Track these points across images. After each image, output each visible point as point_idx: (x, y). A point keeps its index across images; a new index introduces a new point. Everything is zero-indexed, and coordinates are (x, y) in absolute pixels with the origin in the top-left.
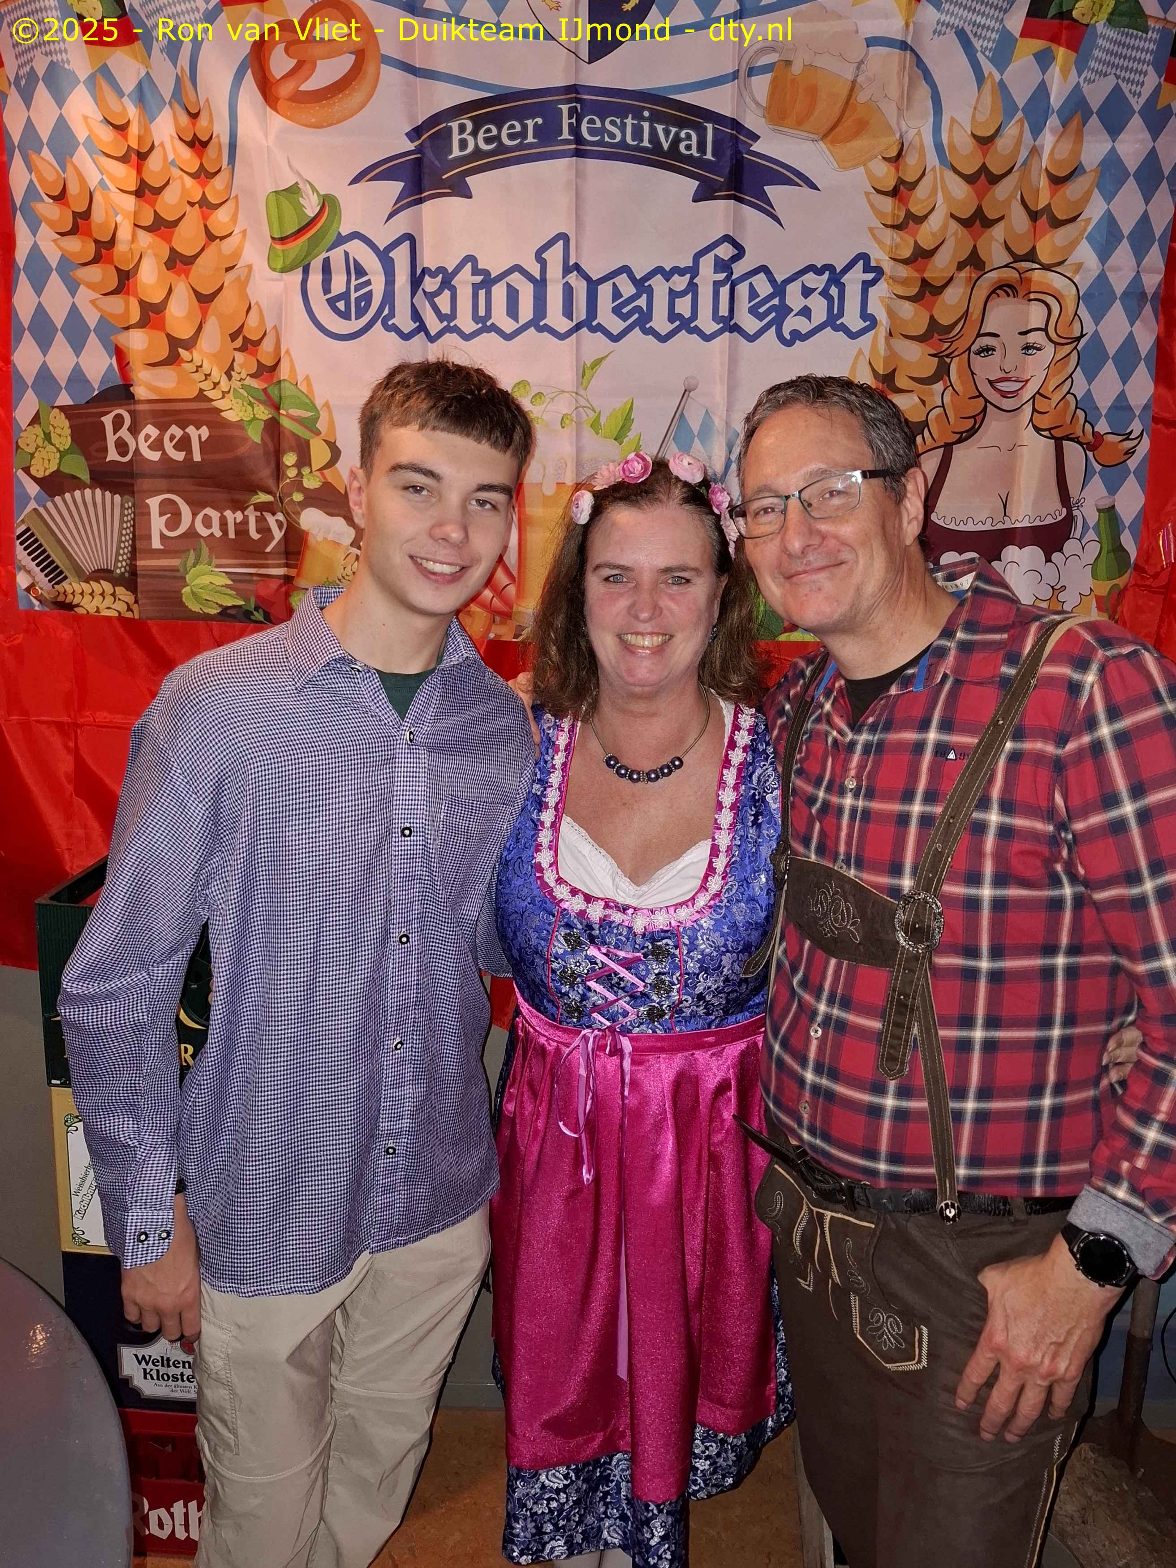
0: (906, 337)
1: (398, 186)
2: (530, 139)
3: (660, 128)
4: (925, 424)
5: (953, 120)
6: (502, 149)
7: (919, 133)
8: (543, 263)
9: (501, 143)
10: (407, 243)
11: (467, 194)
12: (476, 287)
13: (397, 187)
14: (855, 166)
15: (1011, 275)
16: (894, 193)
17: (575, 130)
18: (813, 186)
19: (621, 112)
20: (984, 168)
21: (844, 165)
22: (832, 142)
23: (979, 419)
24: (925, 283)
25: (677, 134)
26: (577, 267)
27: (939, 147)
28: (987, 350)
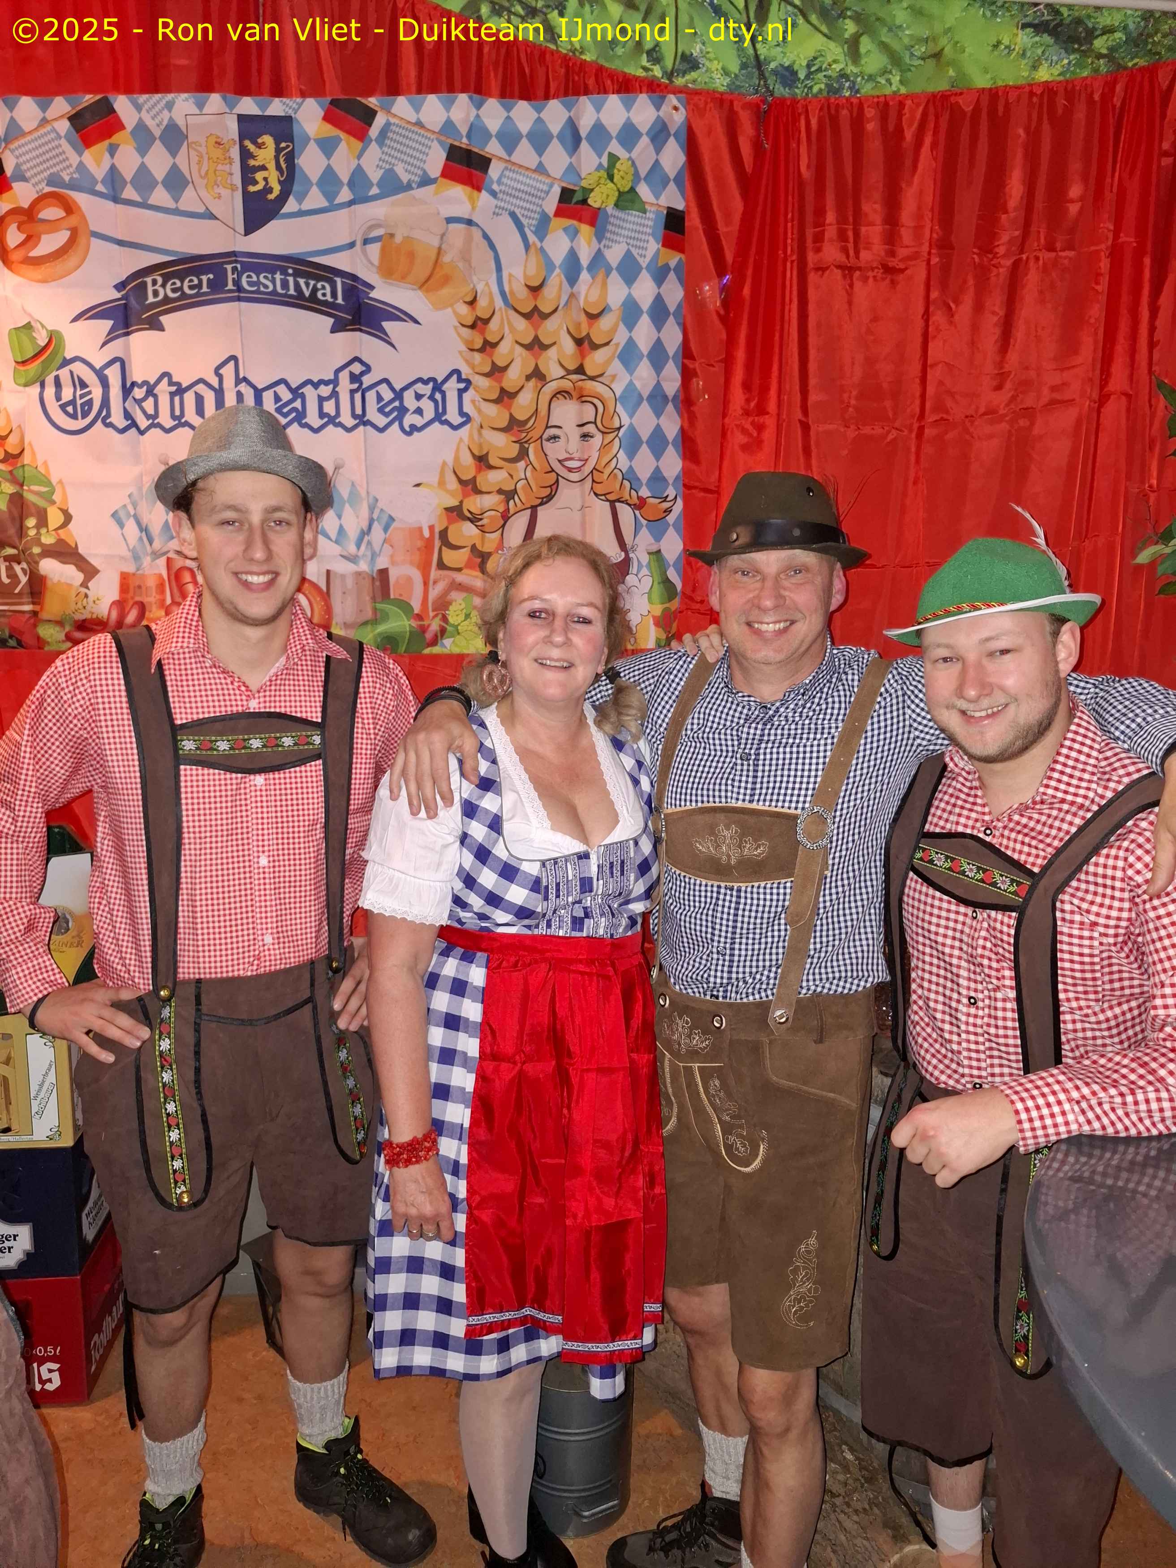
0: (493, 429)
1: (110, 323)
2: (205, 289)
3: (302, 282)
4: (515, 491)
5: (510, 275)
6: (184, 296)
7: (487, 284)
8: (220, 378)
9: (183, 293)
10: (118, 364)
11: (161, 328)
12: (172, 395)
13: (108, 324)
14: (445, 308)
15: (566, 384)
16: (473, 327)
17: (237, 283)
18: (416, 322)
19: (272, 270)
20: (536, 308)
21: (439, 306)
22: (428, 291)
23: (554, 488)
24: (502, 390)
25: (315, 286)
26: (245, 379)
27: (503, 294)
28: (555, 438)
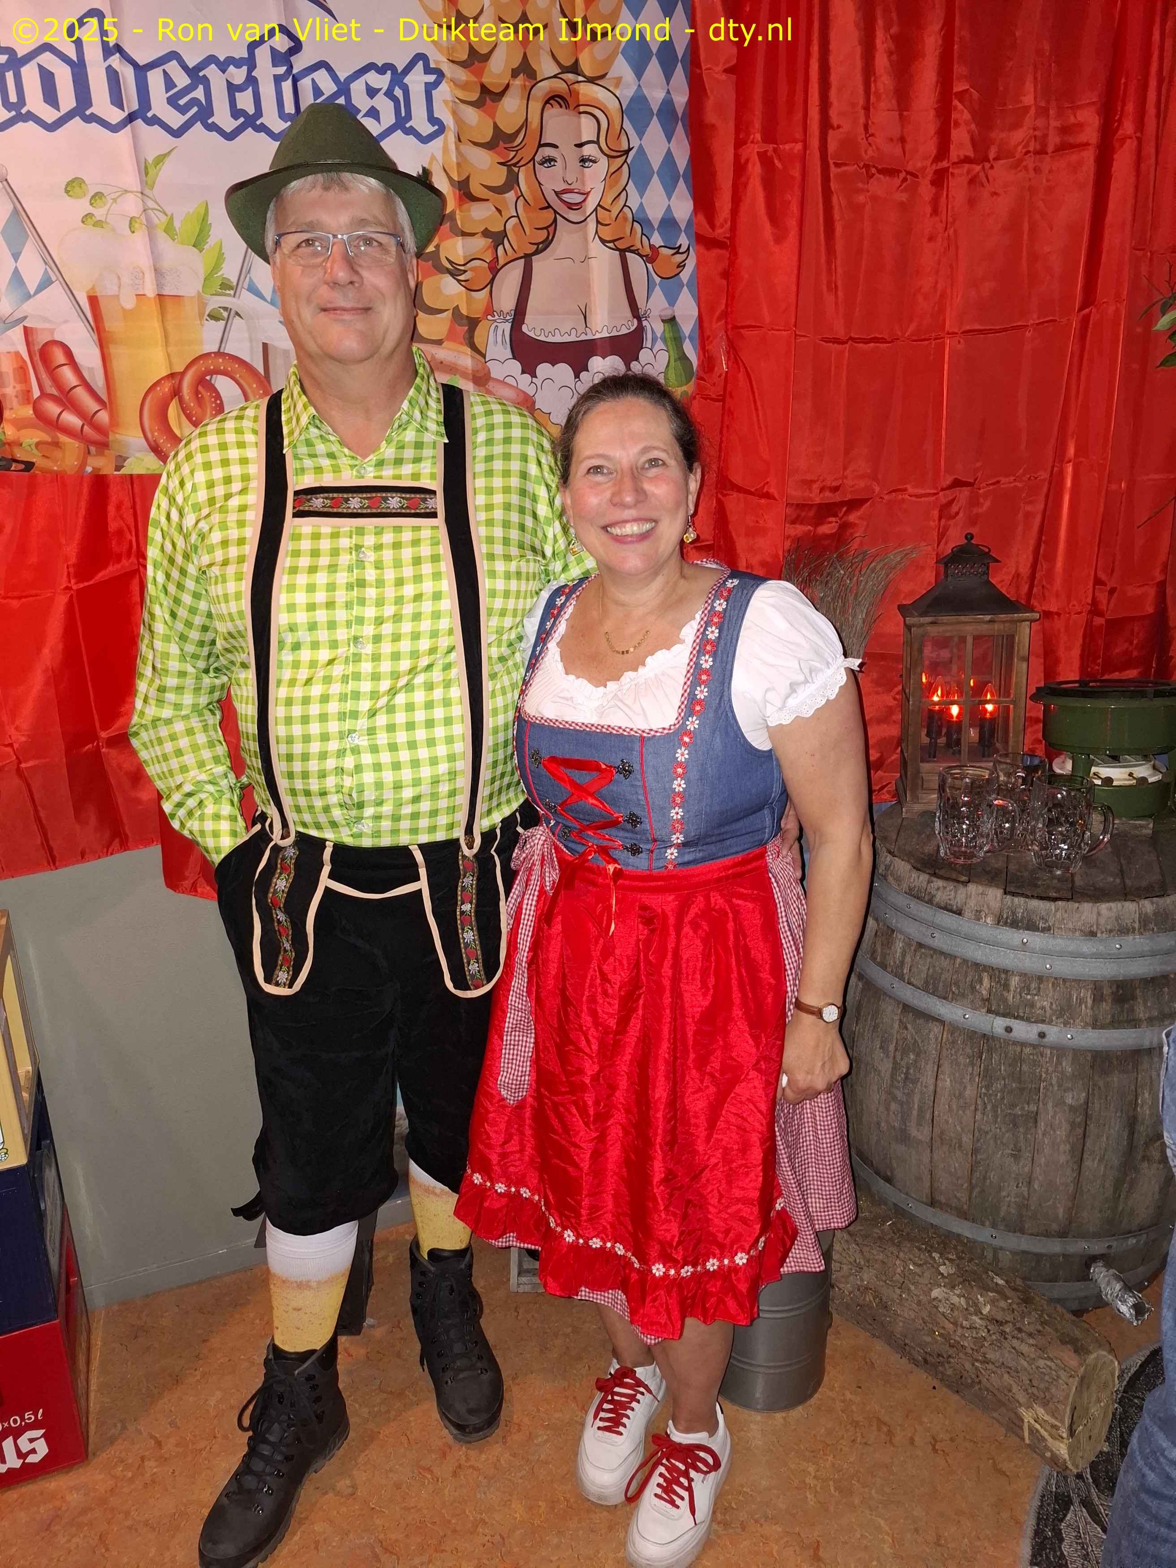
0: (476, 144)
4: (504, 234)
8: (78, 43)
15: (560, 86)
23: (551, 229)
24: (484, 88)
26: (119, 49)
28: (549, 161)
